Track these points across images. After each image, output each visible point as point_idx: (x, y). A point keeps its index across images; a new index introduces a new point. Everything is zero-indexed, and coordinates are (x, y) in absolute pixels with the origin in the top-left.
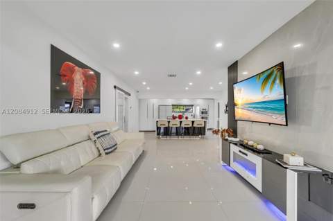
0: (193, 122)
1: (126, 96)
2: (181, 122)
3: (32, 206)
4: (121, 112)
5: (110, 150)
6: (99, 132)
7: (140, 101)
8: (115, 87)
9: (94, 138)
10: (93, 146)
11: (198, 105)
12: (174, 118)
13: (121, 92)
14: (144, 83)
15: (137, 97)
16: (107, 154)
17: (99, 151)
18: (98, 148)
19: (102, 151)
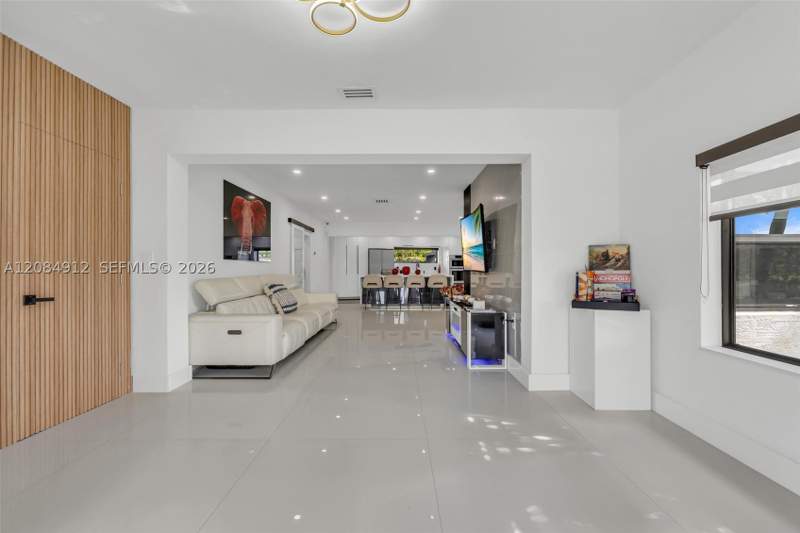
0: (427, 279)
1: (308, 233)
2: (406, 279)
3: (239, 332)
4: (298, 261)
5: (289, 309)
6: (275, 286)
7: (331, 241)
8: (290, 220)
9: (269, 292)
10: (269, 302)
11: (447, 248)
12: (395, 272)
13: (298, 227)
14: (338, 211)
15: (326, 233)
16: (286, 312)
17: (276, 309)
18: (274, 305)
19: (279, 309)
